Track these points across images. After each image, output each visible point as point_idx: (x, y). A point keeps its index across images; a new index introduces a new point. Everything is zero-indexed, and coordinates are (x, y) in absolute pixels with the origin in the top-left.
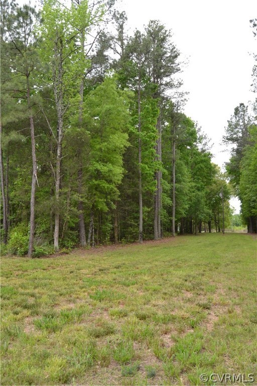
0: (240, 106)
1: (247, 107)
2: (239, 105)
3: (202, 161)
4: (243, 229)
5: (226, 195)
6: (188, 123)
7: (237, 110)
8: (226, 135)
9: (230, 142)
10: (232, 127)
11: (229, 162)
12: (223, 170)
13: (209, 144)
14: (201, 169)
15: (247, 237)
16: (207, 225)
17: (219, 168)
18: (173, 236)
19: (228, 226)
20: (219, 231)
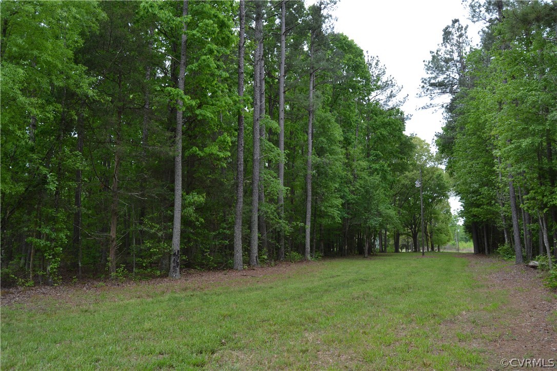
0: (453, 25)
1: (467, 27)
2: (450, 24)
3: (384, 125)
4: (469, 247)
5: (441, 191)
8: (427, 76)
9: (437, 91)
10: (437, 63)
11: (441, 131)
12: (434, 150)
13: (399, 97)
14: (382, 139)
15: (474, 261)
16: (411, 240)
17: (428, 145)
18: (308, 261)
19: (448, 241)
20: (432, 249)
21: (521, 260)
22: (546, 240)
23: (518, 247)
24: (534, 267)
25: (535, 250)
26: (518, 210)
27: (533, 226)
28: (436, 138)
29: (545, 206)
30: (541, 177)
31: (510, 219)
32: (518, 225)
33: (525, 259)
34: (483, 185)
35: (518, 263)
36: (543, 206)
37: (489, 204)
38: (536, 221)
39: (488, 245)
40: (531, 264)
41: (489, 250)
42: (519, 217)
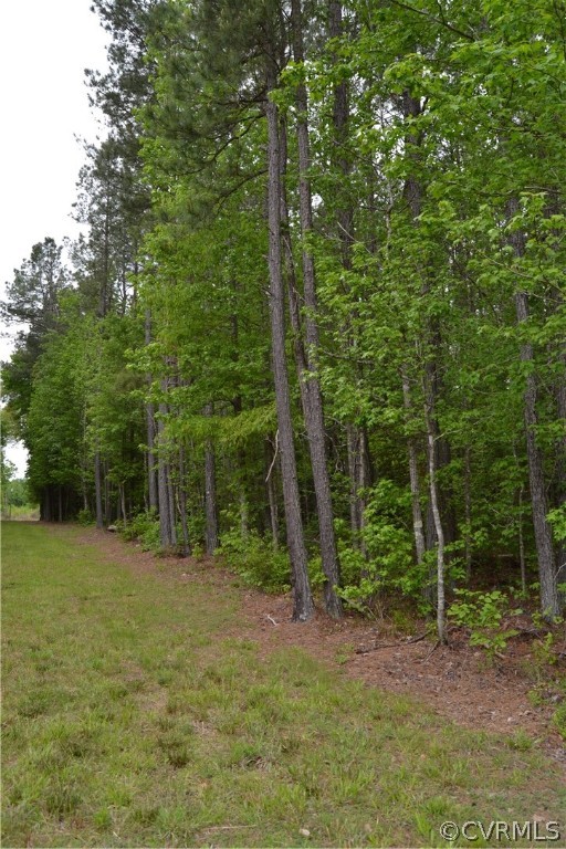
0: (46, 244)
1: (60, 248)
4: (29, 513)
7: (37, 250)
8: (7, 301)
10: (22, 285)
11: (10, 361)
15: (37, 530)
21: (101, 525)
22: (123, 507)
23: (99, 513)
24: (112, 531)
25: (113, 515)
26: (102, 477)
27: (113, 493)
29: (124, 478)
30: (124, 454)
31: (93, 484)
32: (101, 492)
33: (105, 524)
34: (65, 445)
35: (98, 528)
36: (122, 478)
37: (71, 466)
38: (116, 488)
39: (63, 511)
40: (110, 528)
41: (63, 515)
42: (102, 484)
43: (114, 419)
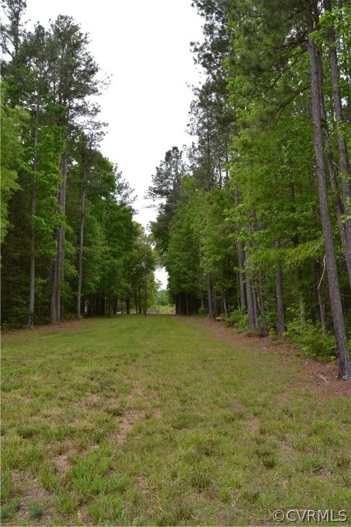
0: (173, 150)
1: (182, 152)
2: (172, 149)
3: (121, 218)
4: (170, 309)
5: (151, 266)
6: (104, 165)
7: (168, 154)
8: (153, 186)
9: (158, 195)
10: (161, 176)
11: (156, 221)
12: (148, 232)
13: (131, 196)
14: (118, 229)
15: (174, 319)
16: (124, 303)
17: (143, 228)
18: (78, 319)
19: (152, 305)
20: (140, 311)
21: (212, 317)
22: (225, 305)
23: (211, 310)
24: (219, 320)
25: (219, 311)
26: (211, 287)
27: (219, 298)
28: (150, 224)
29: (225, 288)
30: (224, 273)
31: (206, 292)
32: (212, 297)
33: (214, 316)
34: (189, 269)
35: (210, 318)
36: (224, 288)
37: (193, 282)
38: (220, 295)
39: (189, 309)
40: (217, 318)
41: (189, 311)
42: (212, 293)
43: (217, 253)
